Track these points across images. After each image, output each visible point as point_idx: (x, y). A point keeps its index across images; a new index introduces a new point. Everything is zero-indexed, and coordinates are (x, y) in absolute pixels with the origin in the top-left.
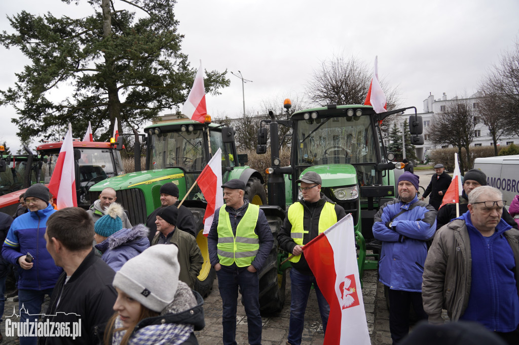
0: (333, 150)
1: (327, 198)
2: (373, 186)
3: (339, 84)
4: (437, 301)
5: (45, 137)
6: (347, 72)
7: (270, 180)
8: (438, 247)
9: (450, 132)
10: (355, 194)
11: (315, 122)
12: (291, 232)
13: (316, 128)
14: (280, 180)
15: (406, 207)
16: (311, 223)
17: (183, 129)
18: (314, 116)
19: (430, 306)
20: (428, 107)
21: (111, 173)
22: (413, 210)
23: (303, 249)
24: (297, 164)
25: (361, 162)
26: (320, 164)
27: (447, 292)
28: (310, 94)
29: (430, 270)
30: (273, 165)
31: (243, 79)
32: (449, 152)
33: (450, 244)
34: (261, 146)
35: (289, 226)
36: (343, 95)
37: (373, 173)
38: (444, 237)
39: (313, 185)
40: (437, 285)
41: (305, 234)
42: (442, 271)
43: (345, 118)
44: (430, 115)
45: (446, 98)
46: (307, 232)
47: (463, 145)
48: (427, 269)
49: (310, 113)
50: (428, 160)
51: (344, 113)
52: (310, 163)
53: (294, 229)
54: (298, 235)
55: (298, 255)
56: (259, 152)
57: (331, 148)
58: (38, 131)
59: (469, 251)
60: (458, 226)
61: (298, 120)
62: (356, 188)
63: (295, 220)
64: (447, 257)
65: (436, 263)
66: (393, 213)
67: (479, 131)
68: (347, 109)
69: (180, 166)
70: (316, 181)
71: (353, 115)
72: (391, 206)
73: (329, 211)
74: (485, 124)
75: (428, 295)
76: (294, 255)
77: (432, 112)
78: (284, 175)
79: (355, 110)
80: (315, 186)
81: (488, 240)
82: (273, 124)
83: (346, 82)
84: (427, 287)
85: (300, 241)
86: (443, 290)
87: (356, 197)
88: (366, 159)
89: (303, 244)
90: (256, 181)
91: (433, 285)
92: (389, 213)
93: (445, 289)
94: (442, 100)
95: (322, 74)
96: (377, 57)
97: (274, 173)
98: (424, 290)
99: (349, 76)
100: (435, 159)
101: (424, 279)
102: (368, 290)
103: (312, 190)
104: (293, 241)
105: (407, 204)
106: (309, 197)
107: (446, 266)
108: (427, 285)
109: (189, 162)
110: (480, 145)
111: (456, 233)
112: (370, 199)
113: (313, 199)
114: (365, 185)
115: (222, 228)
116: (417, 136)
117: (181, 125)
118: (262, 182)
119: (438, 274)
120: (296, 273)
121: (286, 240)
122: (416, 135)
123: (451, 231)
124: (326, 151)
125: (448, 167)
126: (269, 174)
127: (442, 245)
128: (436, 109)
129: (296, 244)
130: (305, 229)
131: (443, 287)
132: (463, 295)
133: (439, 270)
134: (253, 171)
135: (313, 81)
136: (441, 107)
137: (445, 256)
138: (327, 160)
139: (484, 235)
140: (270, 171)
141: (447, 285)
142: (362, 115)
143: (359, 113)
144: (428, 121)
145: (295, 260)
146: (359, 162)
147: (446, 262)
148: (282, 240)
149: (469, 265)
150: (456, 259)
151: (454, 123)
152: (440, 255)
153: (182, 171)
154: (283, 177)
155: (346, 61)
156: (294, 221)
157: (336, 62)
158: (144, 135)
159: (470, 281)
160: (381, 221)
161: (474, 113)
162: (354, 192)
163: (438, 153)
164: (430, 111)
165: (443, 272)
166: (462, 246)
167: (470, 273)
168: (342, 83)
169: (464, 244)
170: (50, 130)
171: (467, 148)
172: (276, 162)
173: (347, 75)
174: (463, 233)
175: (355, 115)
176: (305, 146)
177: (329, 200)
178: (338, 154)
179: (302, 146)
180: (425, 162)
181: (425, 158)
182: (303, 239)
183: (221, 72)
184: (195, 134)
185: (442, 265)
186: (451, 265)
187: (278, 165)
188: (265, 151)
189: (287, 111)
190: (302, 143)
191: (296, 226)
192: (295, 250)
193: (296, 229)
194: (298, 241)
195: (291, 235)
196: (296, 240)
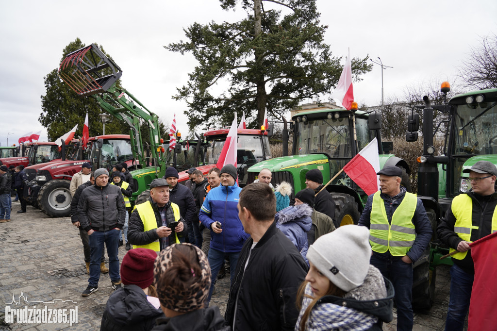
5: (207, 125)
7: (422, 170)
11: (479, 107)
12: (456, 226)
13: (480, 113)
14: (433, 170)
16: (482, 218)
17: (330, 116)
18: (480, 99)
21: (261, 157)
23: (471, 246)
24: (453, 153)
28: (465, 76)
30: (425, 153)
31: (382, 65)
34: (411, 133)
35: (453, 219)
39: (485, 176)
41: (473, 230)
46: (477, 228)
49: (473, 96)
52: (469, 152)
53: (459, 222)
54: (465, 230)
56: (410, 139)
58: (202, 120)
61: (457, 105)
63: (461, 213)
69: (324, 152)
76: (457, 251)
78: (438, 164)
80: (488, 177)
82: (427, 109)
85: (466, 237)
89: (471, 240)
97: (427, 162)
103: (484, 181)
104: (457, 235)
109: (333, 148)
115: (376, 215)
117: (328, 113)
118: (408, 171)
120: (460, 271)
121: (448, 233)
126: (421, 163)
129: (461, 240)
130: (474, 224)
134: (398, 159)
138: (492, 150)
140: (423, 160)
145: (460, 257)
148: (443, 233)
153: (326, 157)
154: (436, 167)
156: (459, 215)
158: (292, 123)
170: (210, 120)
172: (430, 150)
176: (465, 133)
179: (461, 133)
182: (470, 235)
183: (362, 59)
184: (340, 121)
187: (432, 154)
188: (416, 138)
189: (445, 96)
190: (461, 130)
191: (462, 220)
192: (460, 245)
193: (461, 223)
194: (464, 237)
195: (455, 228)
196: (461, 235)
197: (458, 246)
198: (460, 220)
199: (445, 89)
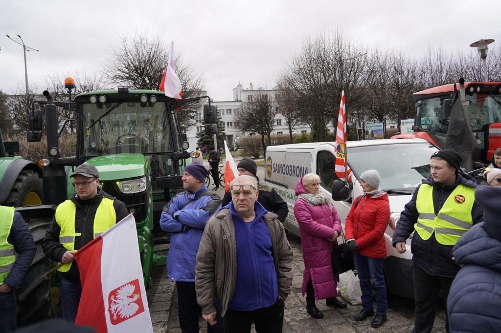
0: (128, 137)
1: (104, 192)
2: (169, 176)
3: (143, 66)
4: (209, 291)
6: (152, 53)
7: (46, 174)
8: (208, 237)
9: (254, 121)
10: (143, 186)
11: (104, 106)
12: (61, 236)
13: (105, 113)
14: (60, 173)
15: (193, 197)
16: (84, 224)
18: (103, 99)
19: (203, 297)
20: (237, 96)
22: (199, 200)
23: (75, 255)
24: (82, 154)
25: (159, 151)
26: (113, 154)
27: (218, 280)
28: (108, 73)
29: (201, 262)
30: (50, 156)
31: (24, 46)
32: (255, 139)
33: (217, 233)
34: (33, 132)
35: (57, 228)
36: (147, 78)
37: (170, 162)
38: (212, 227)
39: (92, 180)
40: (208, 276)
41: (76, 237)
42: (211, 260)
43: (139, 103)
44: (239, 104)
45: (252, 88)
46: (79, 234)
47: (266, 134)
48: (199, 261)
49: (98, 96)
50: (238, 147)
51: (136, 98)
52: (99, 152)
53: (63, 232)
54: (69, 239)
55: (68, 263)
56: (31, 139)
57: (126, 135)
59: (234, 237)
60: (225, 215)
61: (83, 103)
62: (144, 180)
63: (64, 221)
64: (216, 246)
65: (206, 253)
66: (181, 203)
67: (280, 120)
68: (141, 95)
70: (95, 174)
71: (147, 101)
72: (180, 197)
73: (106, 208)
74: (283, 114)
75: (201, 287)
76: (63, 264)
77: (241, 101)
78: (65, 167)
79: (149, 95)
80: (93, 181)
81: (249, 225)
82: (49, 106)
83: (151, 64)
84: (199, 279)
85: (70, 246)
86: (214, 279)
87: (144, 190)
88: (164, 147)
89: (75, 249)
90: (32, 175)
91: (205, 276)
92: (178, 203)
93: (216, 278)
94: (249, 90)
95: (123, 53)
96: (173, 42)
97: (51, 165)
98: (197, 282)
99: (153, 57)
100: (243, 146)
101: (197, 272)
102: (166, 286)
103: (91, 185)
104: (62, 246)
105: (194, 194)
106: (87, 193)
107: (215, 255)
108: (199, 277)
110: (282, 133)
111: (223, 222)
112: (167, 190)
113: (91, 195)
114: (162, 175)
116: (211, 125)
118: (40, 176)
119: (209, 264)
120: (68, 284)
121: (53, 246)
122: (209, 124)
123: (219, 220)
124: (119, 138)
125: (254, 154)
126: (45, 167)
127: (211, 236)
128: (244, 98)
129: (66, 250)
130: (77, 231)
131: (214, 276)
132: (230, 281)
133: (209, 260)
134: (27, 162)
135: (113, 59)
136: (249, 96)
137: (214, 246)
138: (120, 149)
139: (247, 221)
140: (45, 163)
141: (217, 273)
142: (157, 101)
143: (153, 100)
144: (238, 109)
145: (65, 269)
146: (156, 151)
147: (215, 251)
148: (47, 247)
149: (235, 251)
150: (223, 247)
151: (258, 112)
152: (209, 245)
154: (63, 169)
155: (150, 41)
156: (64, 223)
157: (139, 41)
159: (236, 266)
160: (167, 212)
161: (274, 104)
162: (142, 184)
163: (246, 140)
164: (239, 99)
165: (213, 262)
166: (228, 234)
167: (236, 258)
168: (146, 65)
169: (230, 232)
171: (269, 136)
172: (54, 152)
173: (151, 57)
174: (228, 221)
175: (149, 100)
176: (93, 132)
177: (108, 195)
178: (134, 143)
179: (88, 133)
180: (235, 148)
181: (235, 145)
182: (74, 243)
185: (211, 255)
186: (219, 254)
187: (56, 156)
188: (39, 138)
189: (70, 92)
190: (88, 129)
191: (66, 229)
192: (64, 257)
193: (65, 232)
194: (68, 247)
195: (60, 239)
196: (66, 245)
197: (63, 258)
198: (65, 228)
199: (70, 85)
